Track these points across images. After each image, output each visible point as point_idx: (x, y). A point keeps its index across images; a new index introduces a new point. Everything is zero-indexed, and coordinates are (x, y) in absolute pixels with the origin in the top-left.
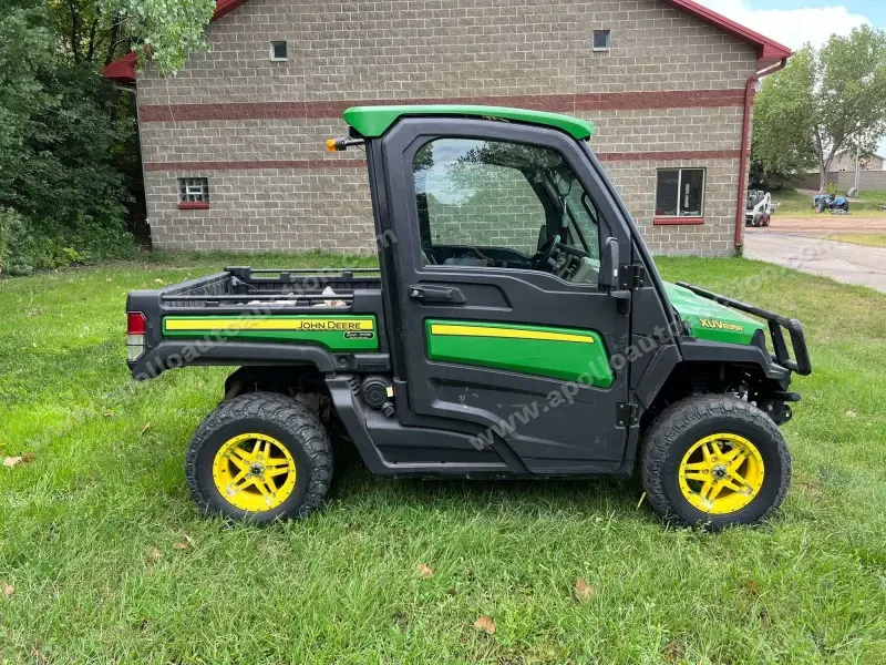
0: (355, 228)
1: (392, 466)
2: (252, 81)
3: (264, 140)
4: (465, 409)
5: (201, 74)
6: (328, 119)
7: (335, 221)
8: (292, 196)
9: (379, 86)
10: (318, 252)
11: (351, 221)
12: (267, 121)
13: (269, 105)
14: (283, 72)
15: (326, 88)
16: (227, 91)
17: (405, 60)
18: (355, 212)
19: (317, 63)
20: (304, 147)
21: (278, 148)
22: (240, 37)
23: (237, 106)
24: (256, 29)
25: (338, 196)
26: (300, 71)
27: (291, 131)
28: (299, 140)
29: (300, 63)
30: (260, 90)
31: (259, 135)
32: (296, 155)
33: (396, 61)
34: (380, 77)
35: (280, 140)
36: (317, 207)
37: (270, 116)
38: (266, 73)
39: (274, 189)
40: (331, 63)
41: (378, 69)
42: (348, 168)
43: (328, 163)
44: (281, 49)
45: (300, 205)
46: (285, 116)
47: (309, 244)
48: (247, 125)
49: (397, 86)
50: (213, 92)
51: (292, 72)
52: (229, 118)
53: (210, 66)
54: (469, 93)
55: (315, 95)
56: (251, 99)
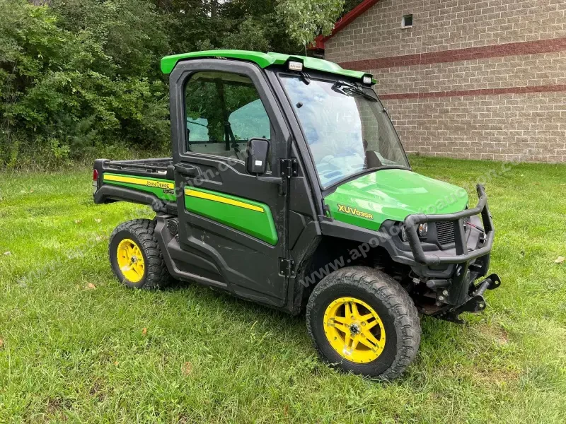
0: (445, 139)
1: (177, 271)
2: (388, 43)
3: (392, 81)
4: (203, 244)
5: (359, 42)
6: (435, 64)
7: (431, 134)
8: (405, 117)
9: (476, 37)
10: (418, 154)
11: (443, 134)
12: (395, 68)
13: (398, 58)
14: (408, 35)
15: (435, 43)
16: (373, 52)
17: (497, 16)
18: (447, 128)
19: (431, 26)
20: (416, 84)
21: (400, 86)
22: (384, 16)
23: (377, 60)
24: (394, 8)
25: (435, 117)
26: (420, 34)
27: (410, 74)
28: (415, 80)
29: (420, 28)
30: (392, 49)
31: (389, 78)
32: (411, 90)
33: (490, 18)
34: (476, 31)
35: (402, 80)
36: (420, 124)
37: (397, 65)
38: (398, 37)
39: (394, 113)
40: (441, 25)
41: (475, 25)
42: (445, 97)
43: (432, 94)
44: (409, 20)
45: (410, 123)
46: (407, 64)
47: (413, 149)
48: (382, 72)
49: (489, 36)
50: (365, 52)
51: (414, 35)
52: (372, 68)
53: (364, 36)
54: (549, 35)
55: (428, 48)
56: (386, 55)
